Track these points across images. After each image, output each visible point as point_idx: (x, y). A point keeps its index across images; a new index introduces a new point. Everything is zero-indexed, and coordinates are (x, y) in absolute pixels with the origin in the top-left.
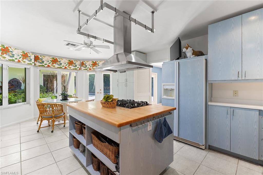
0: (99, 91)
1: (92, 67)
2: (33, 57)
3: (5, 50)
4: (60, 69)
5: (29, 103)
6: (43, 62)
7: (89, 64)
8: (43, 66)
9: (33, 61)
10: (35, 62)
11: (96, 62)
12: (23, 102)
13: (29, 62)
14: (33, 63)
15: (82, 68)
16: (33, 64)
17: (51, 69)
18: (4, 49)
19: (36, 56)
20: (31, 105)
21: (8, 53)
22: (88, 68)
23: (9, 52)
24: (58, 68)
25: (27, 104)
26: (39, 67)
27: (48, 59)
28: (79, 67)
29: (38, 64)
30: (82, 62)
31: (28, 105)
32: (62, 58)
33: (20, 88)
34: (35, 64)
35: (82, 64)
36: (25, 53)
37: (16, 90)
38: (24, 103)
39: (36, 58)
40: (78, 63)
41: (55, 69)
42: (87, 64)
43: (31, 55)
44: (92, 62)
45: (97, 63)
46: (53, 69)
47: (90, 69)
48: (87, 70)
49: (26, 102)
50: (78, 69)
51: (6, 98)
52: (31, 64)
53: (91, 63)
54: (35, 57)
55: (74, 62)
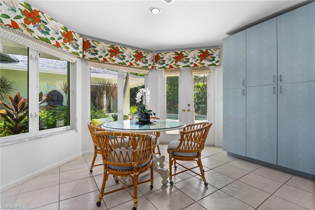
0: (187, 108)
1: (174, 63)
2: (80, 42)
3: (32, 15)
4: (122, 67)
5: (74, 128)
6: (96, 52)
7: (168, 57)
8: (96, 59)
9: (81, 48)
10: (85, 52)
11: (181, 53)
12: (65, 125)
13: (75, 51)
14: (81, 52)
15: (156, 65)
16: (81, 55)
17: (108, 65)
18: (29, 12)
19: (85, 40)
20: (78, 131)
21: (37, 24)
22: (168, 65)
23: (40, 21)
24: (119, 63)
25: (72, 129)
26: (89, 62)
27: (104, 48)
28: (152, 63)
29: (88, 56)
30: (156, 54)
31: (73, 132)
32: (125, 46)
33: (62, 105)
34: (84, 56)
35: (157, 58)
36: (69, 31)
37: (56, 107)
38: (66, 128)
39: (85, 44)
40: (149, 57)
41: (115, 66)
42: (166, 57)
43: (78, 38)
44: (174, 53)
45: (183, 55)
46: (111, 66)
47: (171, 67)
48: (166, 68)
49: (69, 125)
50: (150, 67)
51: (36, 117)
52: (77, 54)
53: (172, 55)
54: (84, 42)
55: (144, 55)
